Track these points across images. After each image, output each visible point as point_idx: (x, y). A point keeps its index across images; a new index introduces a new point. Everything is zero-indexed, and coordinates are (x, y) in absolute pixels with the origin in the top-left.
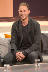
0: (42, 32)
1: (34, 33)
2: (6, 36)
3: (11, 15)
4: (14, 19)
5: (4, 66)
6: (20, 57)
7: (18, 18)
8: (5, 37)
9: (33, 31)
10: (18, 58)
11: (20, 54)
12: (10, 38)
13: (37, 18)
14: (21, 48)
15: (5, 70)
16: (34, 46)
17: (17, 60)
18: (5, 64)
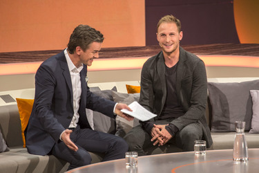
0: (210, 80)
1: (192, 82)
2: (130, 90)
3: (141, 41)
4: (148, 50)
5: (125, 157)
6: (161, 136)
7: (156, 48)
8: (127, 93)
9: (191, 79)
10: (157, 139)
11: (160, 130)
12: (138, 95)
14: (163, 117)
15: (128, 167)
16: (192, 112)
17: (154, 144)
18: (128, 153)
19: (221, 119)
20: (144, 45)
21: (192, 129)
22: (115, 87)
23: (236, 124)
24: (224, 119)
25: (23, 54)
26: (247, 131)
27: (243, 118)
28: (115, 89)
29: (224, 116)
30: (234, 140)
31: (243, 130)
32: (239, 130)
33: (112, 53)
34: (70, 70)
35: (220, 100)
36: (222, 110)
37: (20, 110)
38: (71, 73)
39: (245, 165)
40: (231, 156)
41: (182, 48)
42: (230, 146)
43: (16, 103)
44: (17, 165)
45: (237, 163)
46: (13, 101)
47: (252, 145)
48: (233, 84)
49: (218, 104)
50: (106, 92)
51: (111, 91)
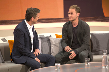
1: (83, 34)
2: (57, 36)
4: (65, 19)
5: (55, 65)
8: (55, 37)
12: (61, 38)
13: (87, 19)
15: (56, 69)
18: (56, 63)
19: (96, 49)
20: (63, 17)
21: (84, 53)
23: (103, 51)
24: (98, 49)
25: (11, 21)
26: (108, 54)
27: (106, 49)
28: (50, 36)
29: (98, 47)
30: (102, 58)
31: (106, 54)
32: (104, 54)
33: (49, 21)
35: (96, 41)
36: (97, 45)
37: (10, 45)
39: (107, 69)
40: (101, 65)
41: (80, 19)
42: (100, 60)
43: (8, 42)
44: (8, 68)
45: (104, 68)
48: (102, 34)
49: (95, 43)
50: (46, 37)
51: (49, 37)
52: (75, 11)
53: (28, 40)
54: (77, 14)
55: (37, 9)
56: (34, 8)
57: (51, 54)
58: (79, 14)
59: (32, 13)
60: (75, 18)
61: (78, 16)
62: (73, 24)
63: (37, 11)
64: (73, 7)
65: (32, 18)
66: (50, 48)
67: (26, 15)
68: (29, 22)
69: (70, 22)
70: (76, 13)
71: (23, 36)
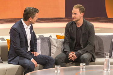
0: (96, 34)
2: (58, 37)
3: (63, 16)
4: (66, 19)
5: (54, 67)
6: (73, 56)
7: (70, 18)
8: (56, 38)
9: (88, 33)
10: (71, 57)
11: (73, 54)
13: (90, 19)
15: (56, 72)
18: (56, 65)
19: (98, 51)
20: (64, 17)
22: (51, 36)
23: (105, 54)
24: (100, 52)
25: (10, 20)
26: (110, 57)
27: (109, 51)
29: (100, 50)
30: (104, 61)
31: (108, 57)
32: (106, 57)
33: (50, 20)
34: (25, 28)
35: (99, 43)
36: (99, 47)
37: (8, 45)
38: (26, 29)
39: (108, 73)
40: (102, 68)
42: (102, 64)
43: (6, 41)
44: (6, 69)
45: (105, 71)
46: (5, 40)
47: (112, 64)
48: (105, 36)
49: (98, 45)
50: (46, 38)
51: (49, 38)
52: (79, 11)
53: (24, 40)
54: (81, 14)
55: (36, 8)
56: (33, 8)
57: (51, 55)
58: (83, 14)
59: (31, 13)
60: (79, 18)
61: (82, 16)
62: (77, 24)
63: (36, 11)
64: (77, 6)
65: (30, 18)
66: (50, 49)
67: (24, 14)
68: (26, 22)
69: (74, 22)
70: (79, 13)
71: (19, 36)
